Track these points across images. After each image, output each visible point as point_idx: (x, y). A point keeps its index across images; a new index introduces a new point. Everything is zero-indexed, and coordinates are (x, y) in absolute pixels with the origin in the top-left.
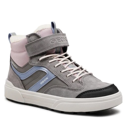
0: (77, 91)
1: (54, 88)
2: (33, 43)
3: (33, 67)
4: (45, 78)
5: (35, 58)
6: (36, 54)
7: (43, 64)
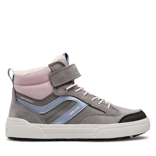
0: (117, 116)
1: (89, 116)
2: (60, 71)
3: (59, 97)
4: (76, 107)
5: (61, 87)
6: (63, 83)
7: (71, 93)
